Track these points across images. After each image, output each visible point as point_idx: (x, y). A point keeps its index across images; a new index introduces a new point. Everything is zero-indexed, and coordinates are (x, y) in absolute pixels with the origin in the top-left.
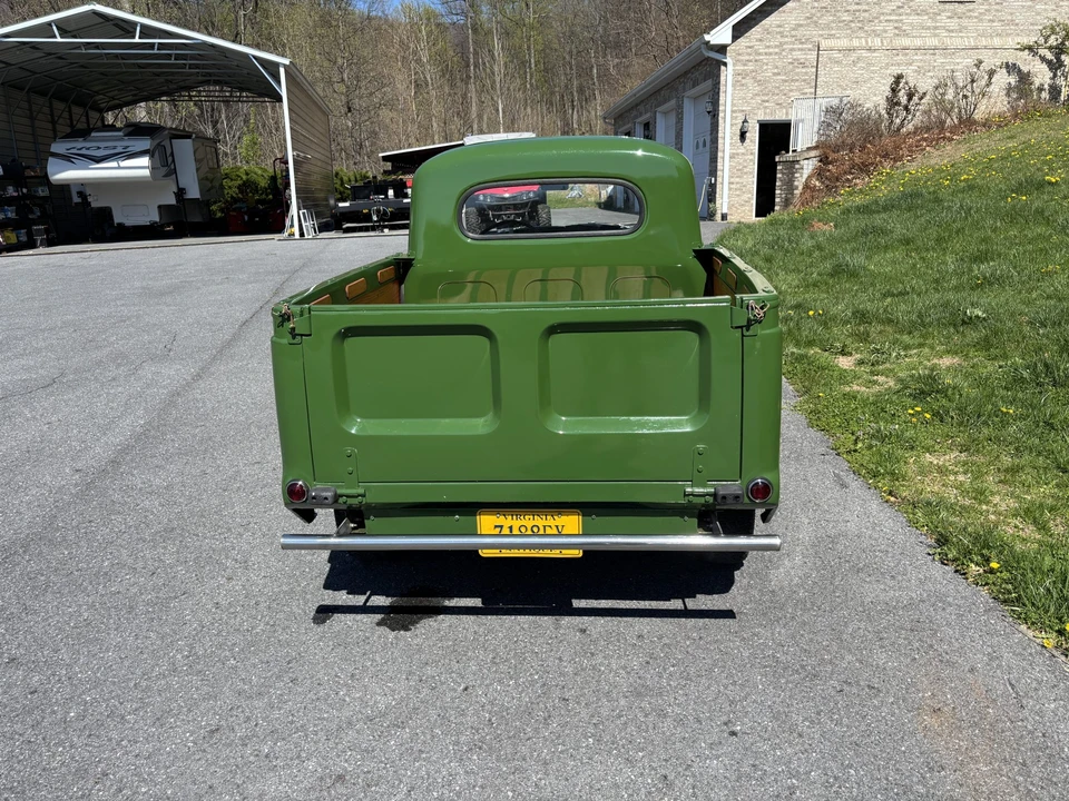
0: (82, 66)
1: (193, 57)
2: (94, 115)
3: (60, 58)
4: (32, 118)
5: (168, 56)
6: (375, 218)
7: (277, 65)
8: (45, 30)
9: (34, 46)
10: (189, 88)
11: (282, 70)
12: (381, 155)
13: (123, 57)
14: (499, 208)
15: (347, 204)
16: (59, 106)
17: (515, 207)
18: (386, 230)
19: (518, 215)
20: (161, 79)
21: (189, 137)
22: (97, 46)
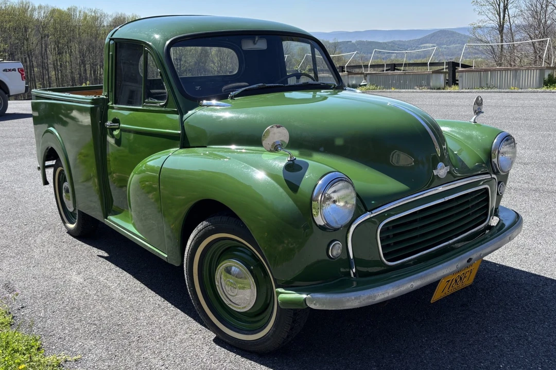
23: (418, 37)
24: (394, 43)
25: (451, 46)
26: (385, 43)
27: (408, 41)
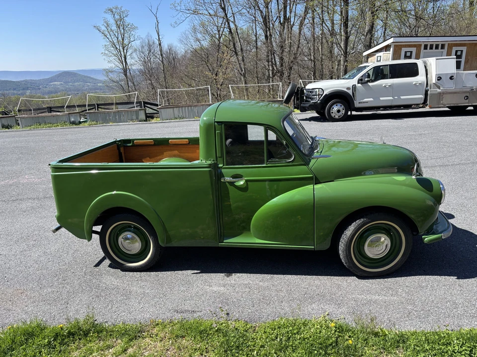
23: (47, 77)
24: (26, 82)
25: (76, 84)
26: (19, 82)
27: (38, 80)
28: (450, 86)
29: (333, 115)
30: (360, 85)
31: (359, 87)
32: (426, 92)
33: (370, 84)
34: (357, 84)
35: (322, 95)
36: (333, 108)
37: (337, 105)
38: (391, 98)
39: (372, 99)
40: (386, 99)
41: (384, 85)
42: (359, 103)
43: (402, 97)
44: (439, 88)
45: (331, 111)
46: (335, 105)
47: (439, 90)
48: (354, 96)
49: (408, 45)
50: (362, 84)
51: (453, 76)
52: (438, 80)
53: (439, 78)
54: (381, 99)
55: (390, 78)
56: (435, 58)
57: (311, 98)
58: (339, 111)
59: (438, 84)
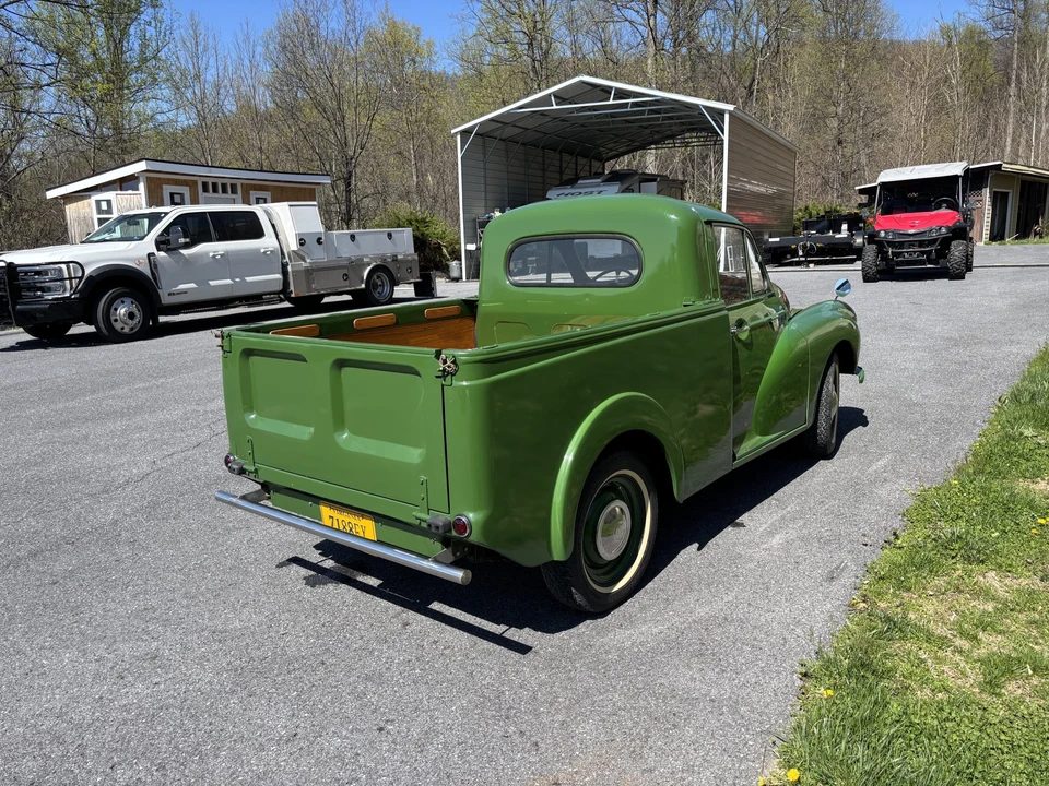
0: (582, 125)
1: (666, 111)
2: (596, 164)
3: (563, 121)
4: (544, 170)
5: (642, 113)
6: (801, 253)
7: (721, 113)
8: (545, 101)
9: (542, 113)
10: (673, 137)
11: (727, 116)
12: (857, 188)
13: (612, 115)
14: (901, 245)
15: (778, 239)
16: (566, 157)
17: (921, 243)
18: (811, 266)
19: (923, 253)
20: (648, 131)
21: (654, 180)
22: (590, 109)
28: (319, 256)
29: (118, 326)
30: (162, 254)
31: (163, 257)
32: (284, 266)
33: (184, 252)
34: (155, 251)
35: (80, 279)
36: (116, 309)
37: (123, 302)
38: (229, 281)
39: (193, 285)
40: (220, 284)
41: (211, 255)
42: (170, 294)
43: (248, 279)
44: (305, 261)
45: (113, 318)
46: (119, 301)
47: (304, 265)
48: (155, 279)
49: (173, 180)
50: (167, 251)
51: (320, 239)
52: (302, 244)
53: (302, 242)
54: (212, 283)
55: (219, 240)
56: (286, 203)
57: (42, 289)
58: (131, 316)
59: (302, 253)
